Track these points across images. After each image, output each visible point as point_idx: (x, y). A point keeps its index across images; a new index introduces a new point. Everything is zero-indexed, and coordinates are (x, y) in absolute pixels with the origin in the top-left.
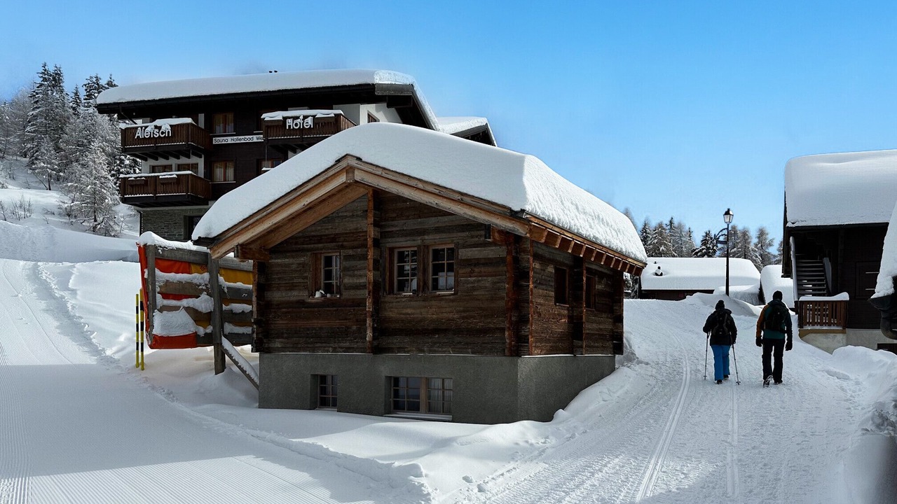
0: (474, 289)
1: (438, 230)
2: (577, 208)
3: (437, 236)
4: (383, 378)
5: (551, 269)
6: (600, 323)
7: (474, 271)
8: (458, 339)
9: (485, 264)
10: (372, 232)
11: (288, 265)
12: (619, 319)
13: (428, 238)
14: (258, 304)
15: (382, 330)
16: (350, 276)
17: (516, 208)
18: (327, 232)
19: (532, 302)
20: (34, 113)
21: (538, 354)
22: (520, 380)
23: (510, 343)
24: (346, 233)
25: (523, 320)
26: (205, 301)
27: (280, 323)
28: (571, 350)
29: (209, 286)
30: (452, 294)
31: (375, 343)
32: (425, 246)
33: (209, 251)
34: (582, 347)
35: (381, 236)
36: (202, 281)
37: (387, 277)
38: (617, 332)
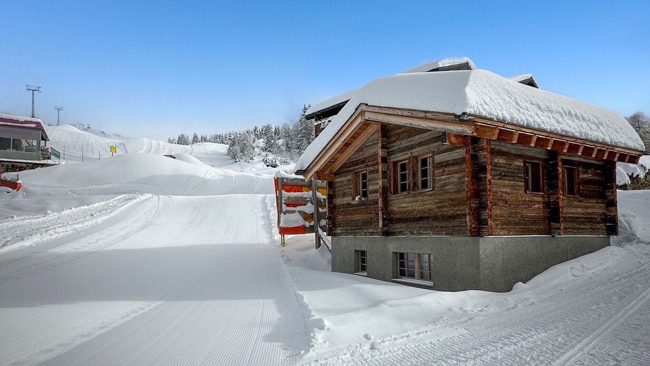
0: (445, 185)
1: (420, 144)
2: (539, 107)
3: (420, 149)
4: (391, 253)
5: (519, 163)
6: (586, 208)
7: (444, 170)
8: (435, 224)
9: (452, 165)
10: (380, 153)
11: (342, 182)
12: (613, 204)
13: (416, 151)
14: (329, 207)
15: (389, 220)
16: (372, 184)
17: (459, 113)
18: (360, 158)
19: (490, 191)
20: (301, 128)
21: (506, 235)
22: (482, 256)
23: (471, 226)
24: (369, 157)
25: (482, 206)
26: (310, 207)
27: (340, 218)
28: (549, 232)
29: (312, 199)
30: (431, 191)
31: (385, 229)
32: (414, 157)
33: (304, 178)
34: (559, 228)
35: (388, 155)
36: (308, 196)
37: (392, 183)
38: (610, 215)
